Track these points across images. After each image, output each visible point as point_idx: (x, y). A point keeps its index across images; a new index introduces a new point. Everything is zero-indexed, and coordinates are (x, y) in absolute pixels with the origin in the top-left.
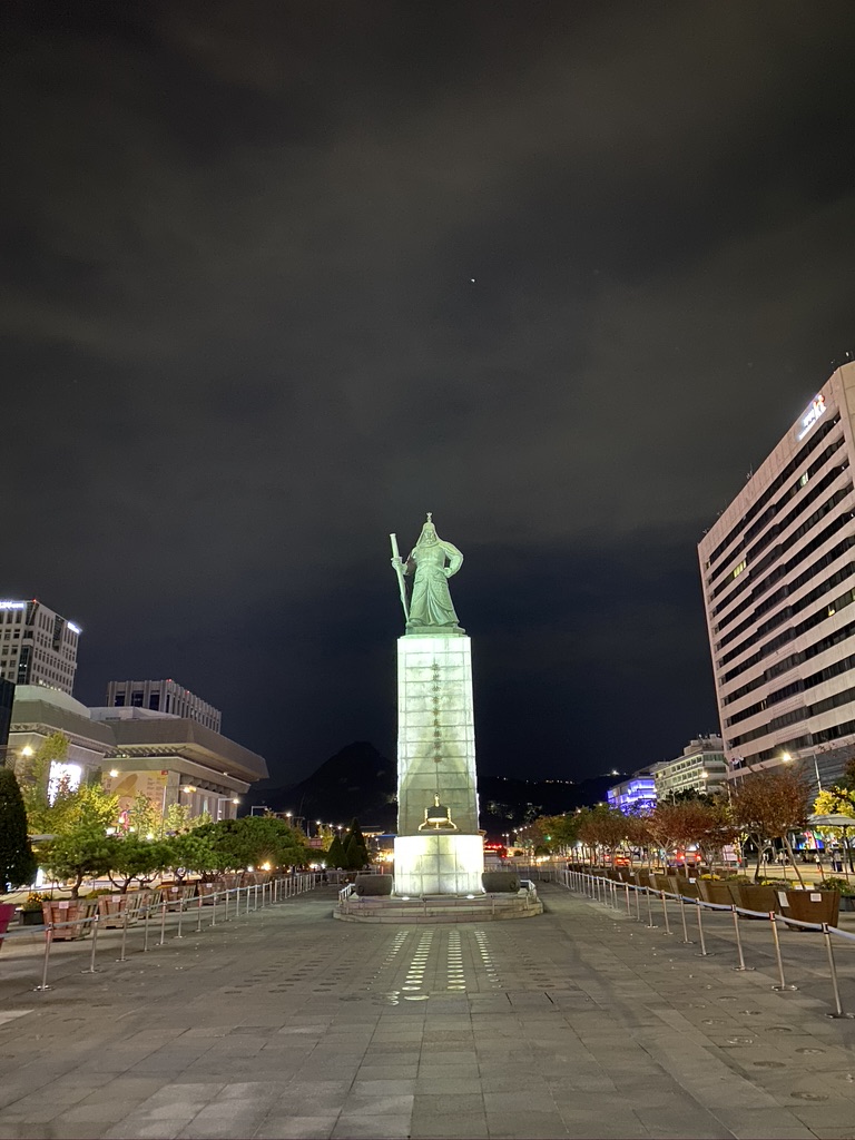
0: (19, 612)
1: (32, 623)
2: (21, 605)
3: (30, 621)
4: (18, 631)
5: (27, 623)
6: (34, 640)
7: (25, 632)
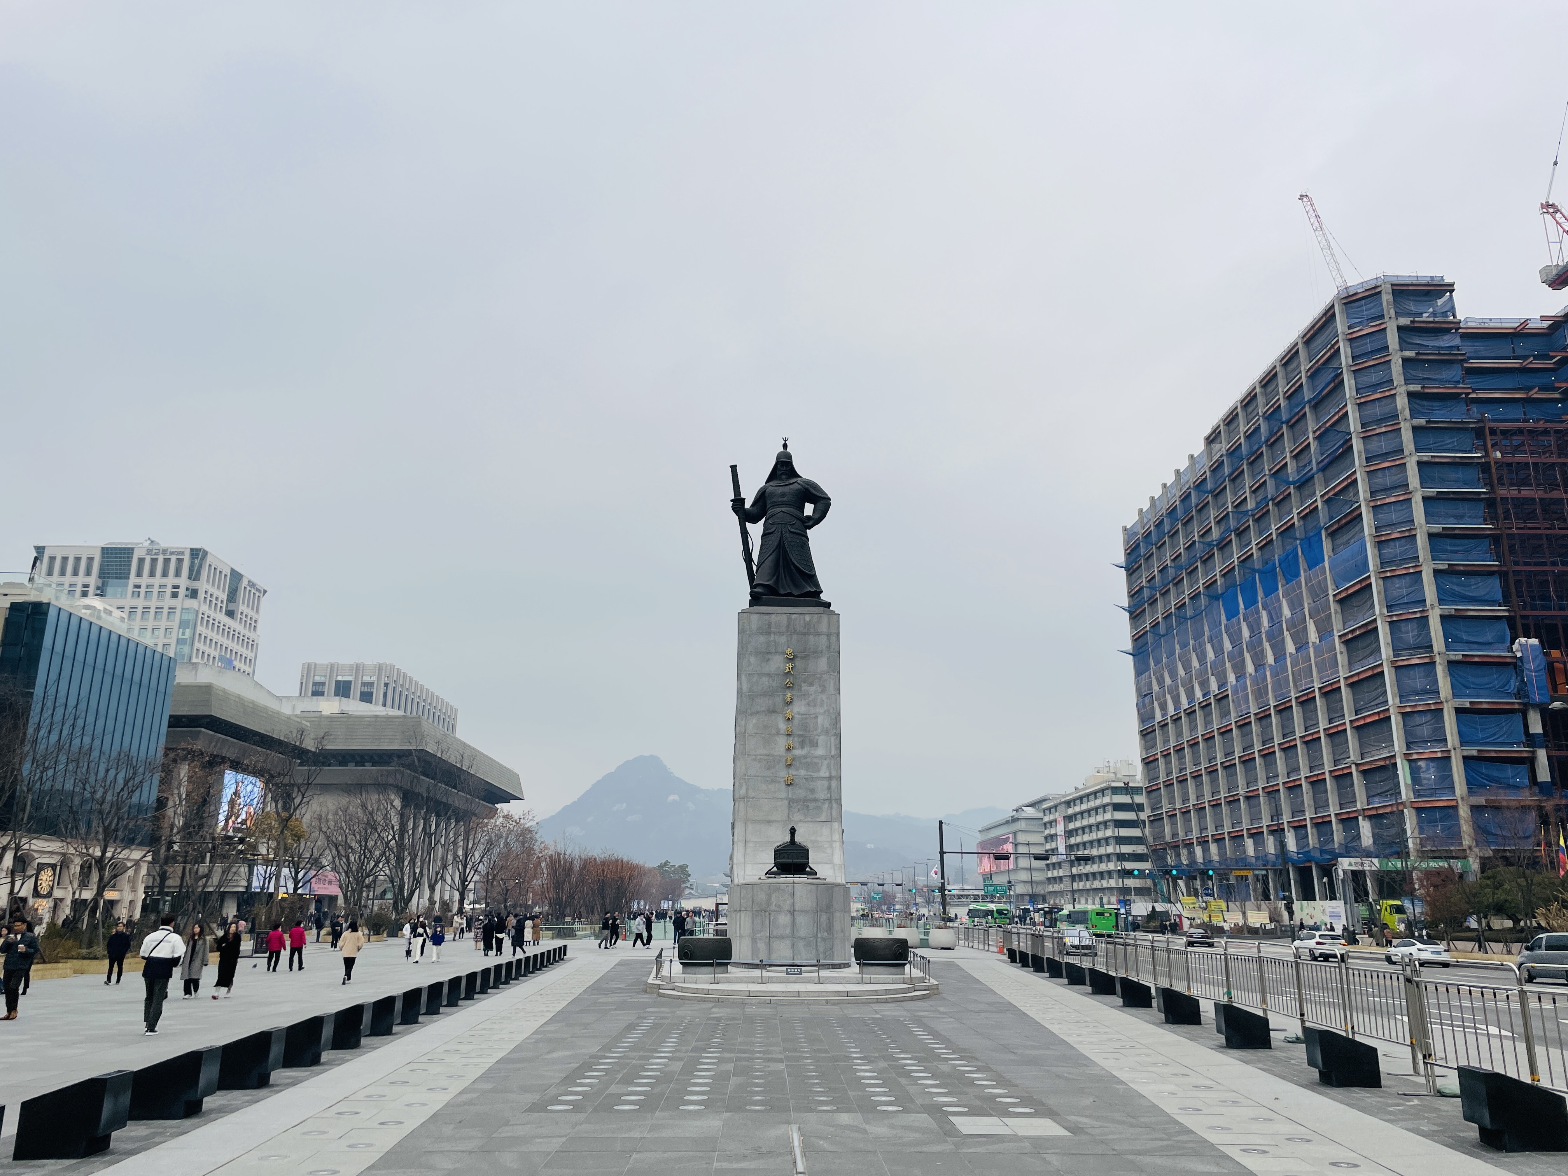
0: (179, 561)
1: (197, 578)
3: (195, 574)
4: (177, 587)
5: (189, 578)
6: (199, 603)
7: (187, 589)
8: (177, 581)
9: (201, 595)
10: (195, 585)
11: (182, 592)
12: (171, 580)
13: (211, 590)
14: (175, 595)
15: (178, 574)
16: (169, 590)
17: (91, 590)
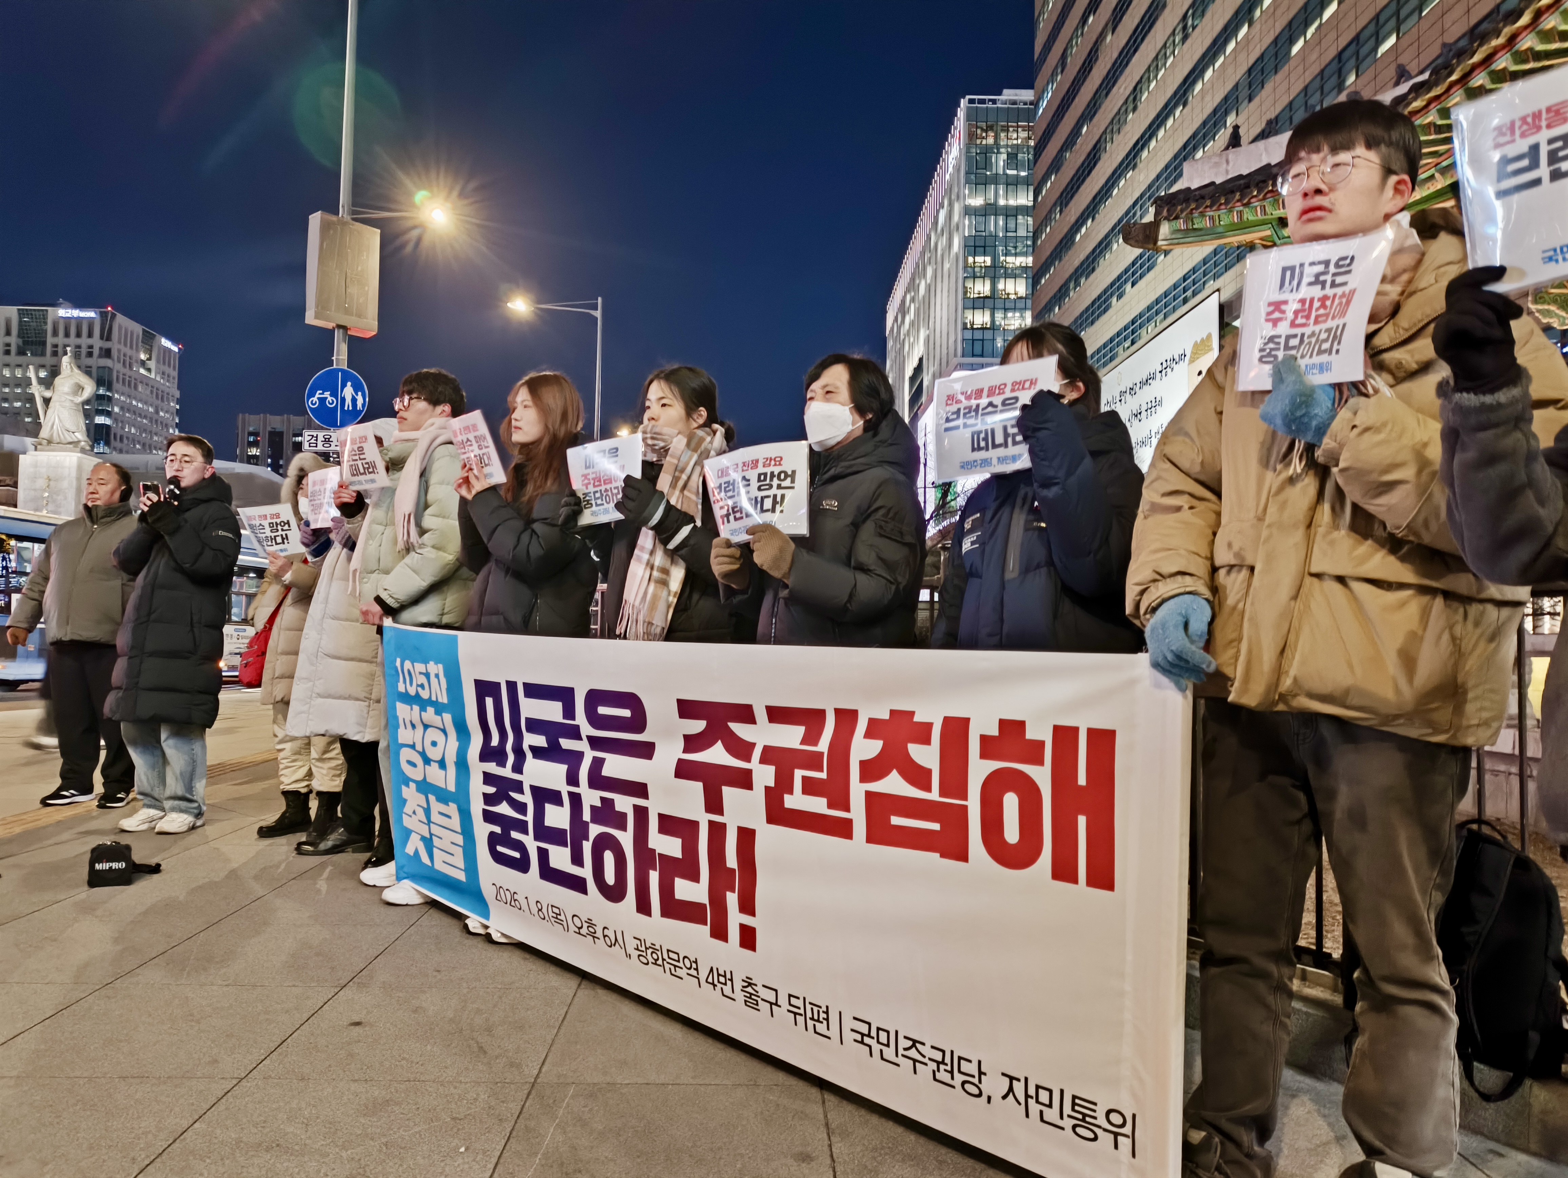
0: (91, 322)
1: (109, 339)
2: (91, 314)
3: (106, 335)
4: (91, 347)
5: (102, 338)
6: (113, 360)
7: (101, 349)
8: (90, 341)
9: (114, 353)
10: (107, 345)
11: (96, 352)
12: (84, 341)
13: (124, 350)
14: (90, 354)
15: (90, 335)
16: (84, 351)
17: (13, 349)
